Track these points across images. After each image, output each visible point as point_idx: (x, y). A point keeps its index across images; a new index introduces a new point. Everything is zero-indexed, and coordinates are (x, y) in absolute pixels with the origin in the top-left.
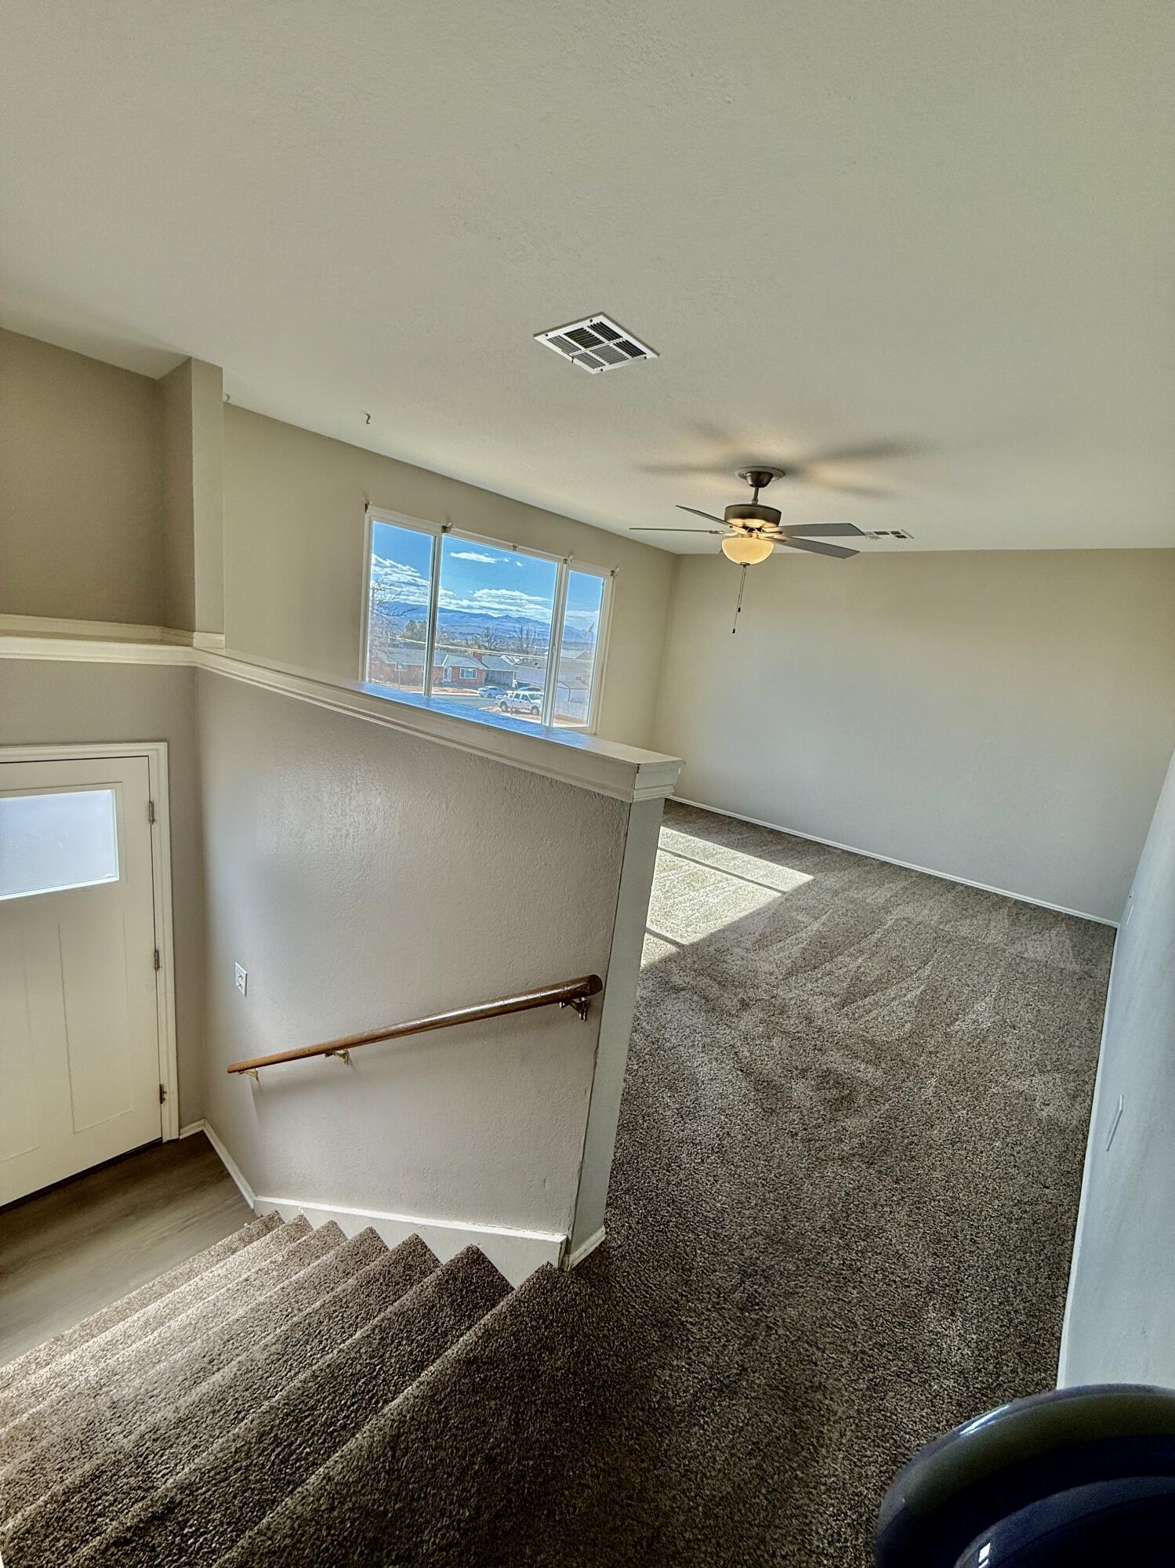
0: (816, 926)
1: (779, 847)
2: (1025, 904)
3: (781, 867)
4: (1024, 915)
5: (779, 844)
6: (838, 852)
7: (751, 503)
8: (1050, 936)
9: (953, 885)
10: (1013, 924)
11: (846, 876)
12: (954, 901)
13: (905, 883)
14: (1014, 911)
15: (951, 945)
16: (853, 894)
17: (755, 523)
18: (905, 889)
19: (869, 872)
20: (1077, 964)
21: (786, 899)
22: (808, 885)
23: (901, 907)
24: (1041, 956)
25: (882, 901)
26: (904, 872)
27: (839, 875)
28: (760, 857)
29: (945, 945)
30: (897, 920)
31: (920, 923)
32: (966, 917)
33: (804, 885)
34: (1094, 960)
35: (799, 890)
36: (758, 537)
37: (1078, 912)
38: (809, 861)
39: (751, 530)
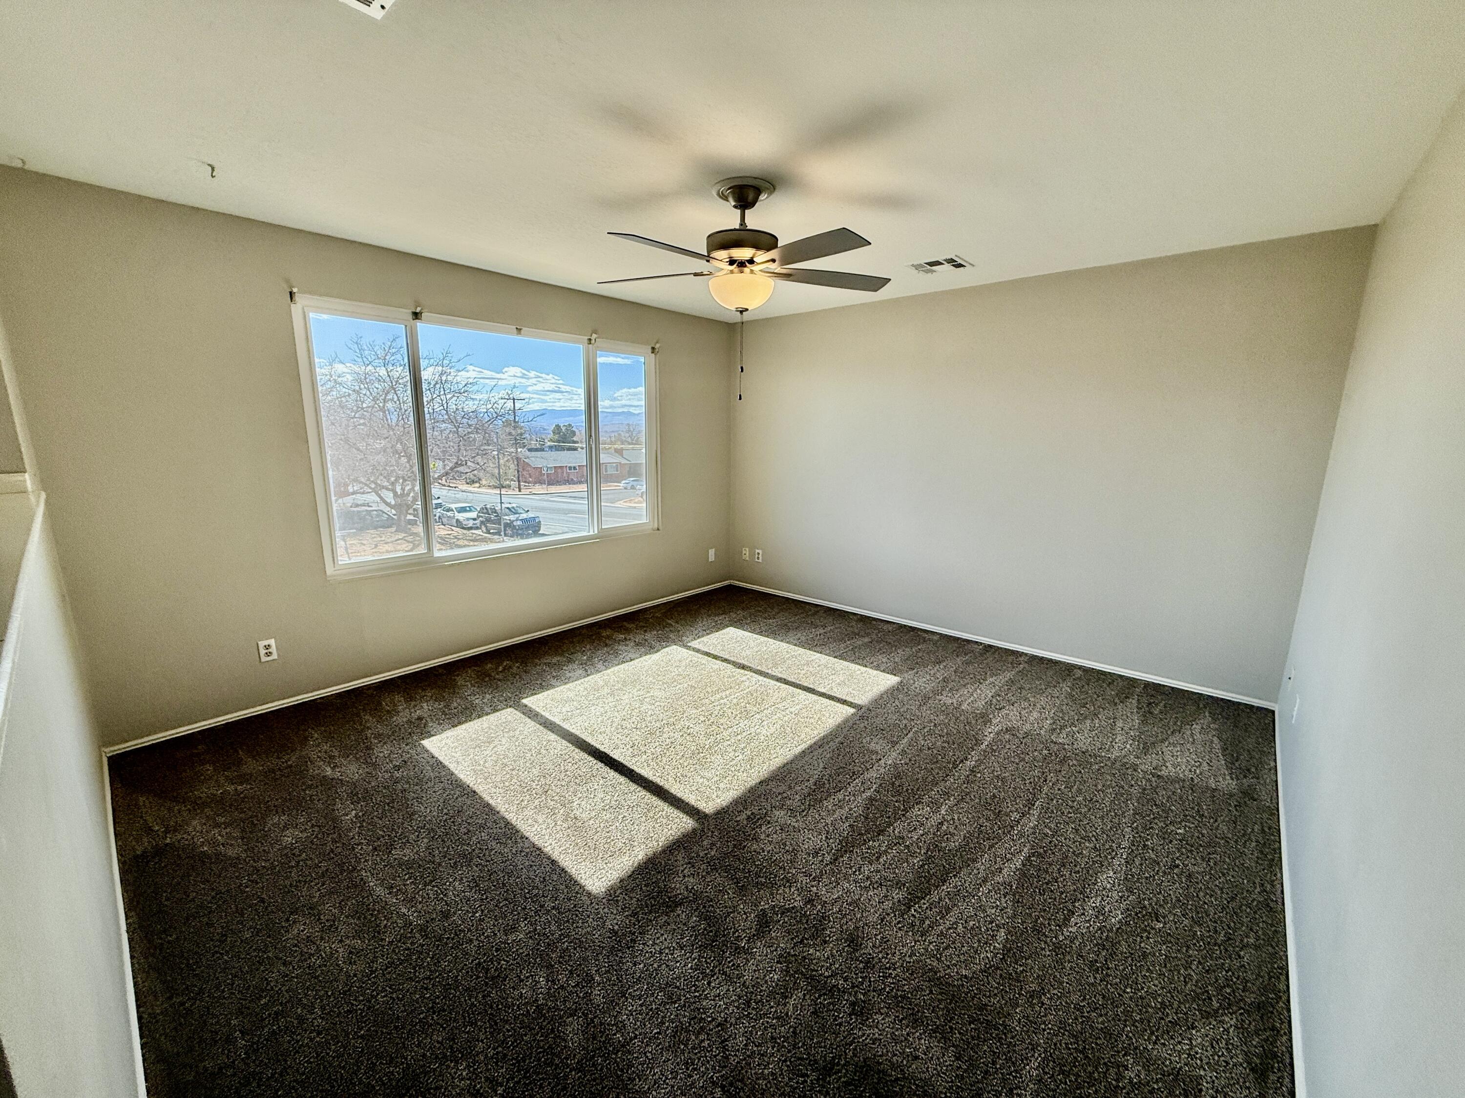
0: (892, 757)
1: (866, 640)
2: (1157, 687)
3: (863, 669)
4: (1157, 705)
5: (868, 635)
6: (936, 638)
7: (737, 227)
8: (1192, 735)
9: (1070, 668)
10: (1144, 722)
11: (940, 672)
12: (1070, 694)
13: (1009, 675)
14: (1145, 700)
15: (1066, 767)
16: (947, 699)
17: (744, 253)
18: (1012, 682)
19: (968, 663)
20: (1232, 779)
21: (862, 718)
22: (893, 692)
23: (1004, 712)
24: (1184, 772)
25: (980, 704)
26: (1010, 658)
27: (932, 672)
28: (841, 657)
29: (1058, 767)
30: (998, 734)
31: (1027, 734)
32: (1085, 718)
33: (886, 692)
34: (1253, 770)
35: (880, 702)
36: (752, 271)
37: (1224, 693)
38: (899, 655)
39: (742, 264)
